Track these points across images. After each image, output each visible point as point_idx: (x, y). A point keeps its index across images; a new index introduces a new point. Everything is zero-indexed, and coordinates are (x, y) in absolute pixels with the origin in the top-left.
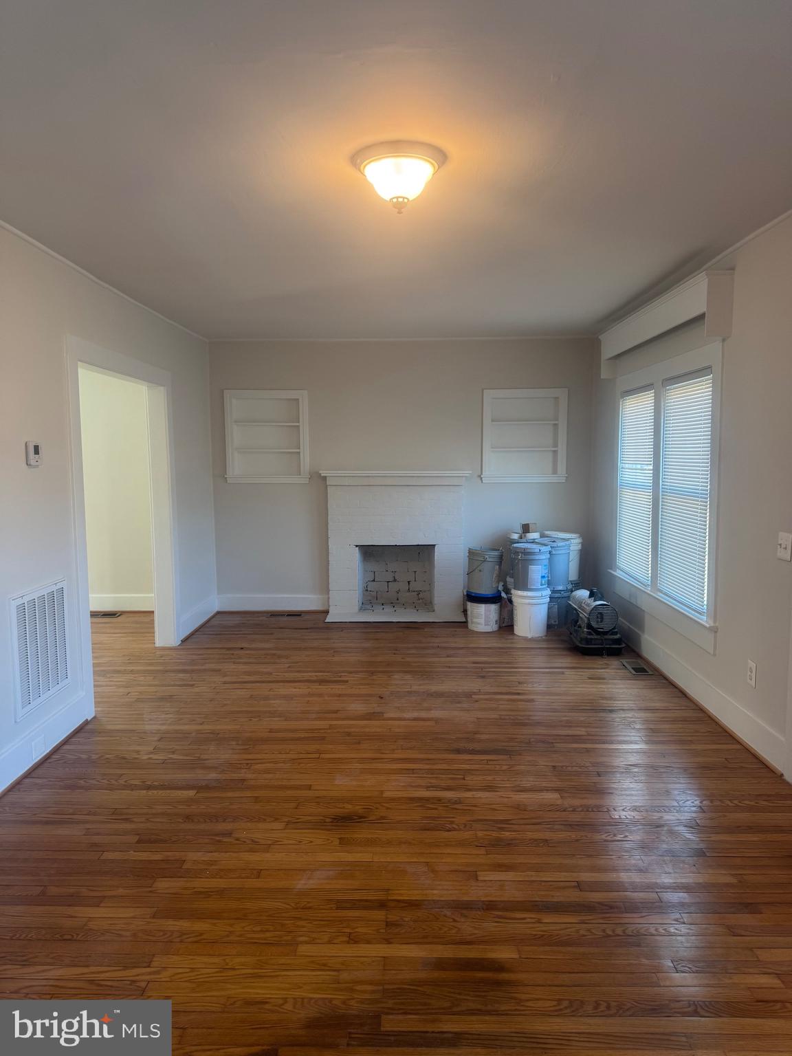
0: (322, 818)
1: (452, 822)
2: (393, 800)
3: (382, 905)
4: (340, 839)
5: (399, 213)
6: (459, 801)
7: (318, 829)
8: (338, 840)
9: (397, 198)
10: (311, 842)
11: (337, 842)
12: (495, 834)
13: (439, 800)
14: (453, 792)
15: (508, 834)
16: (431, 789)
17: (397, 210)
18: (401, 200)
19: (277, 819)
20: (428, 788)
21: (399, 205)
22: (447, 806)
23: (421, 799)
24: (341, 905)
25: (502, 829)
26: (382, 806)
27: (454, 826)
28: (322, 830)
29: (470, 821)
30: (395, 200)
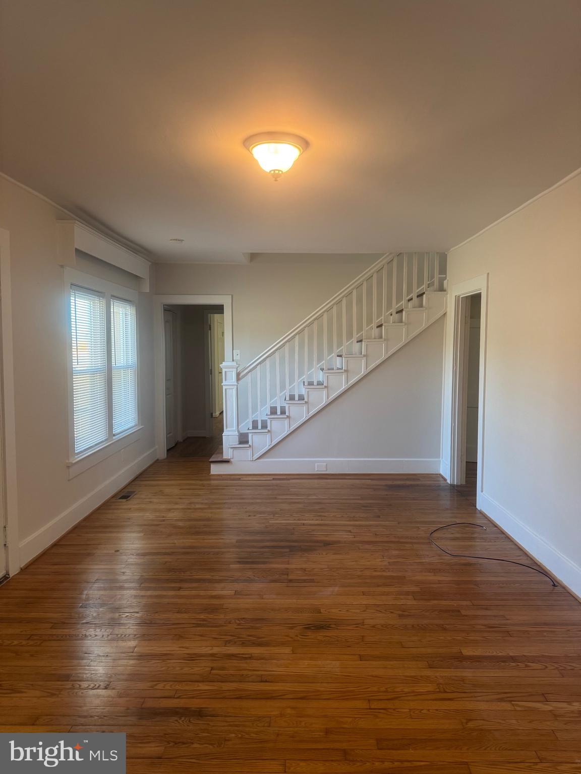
0: (339, 628)
1: (239, 624)
2: (283, 644)
3: (290, 581)
4: (320, 613)
5: (276, 181)
6: (227, 643)
7: (339, 619)
8: (322, 611)
9: (274, 170)
10: (340, 611)
11: (322, 610)
12: (211, 616)
13: (243, 644)
14: (229, 652)
15: (202, 617)
16: (247, 656)
17: (274, 179)
18: (277, 172)
19: (374, 627)
20: (251, 657)
21: (276, 175)
22: (239, 638)
23: (260, 645)
24: (312, 581)
25: (204, 620)
26: (292, 638)
27: (238, 622)
28: (335, 619)
29: (225, 626)
30: (272, 172)
